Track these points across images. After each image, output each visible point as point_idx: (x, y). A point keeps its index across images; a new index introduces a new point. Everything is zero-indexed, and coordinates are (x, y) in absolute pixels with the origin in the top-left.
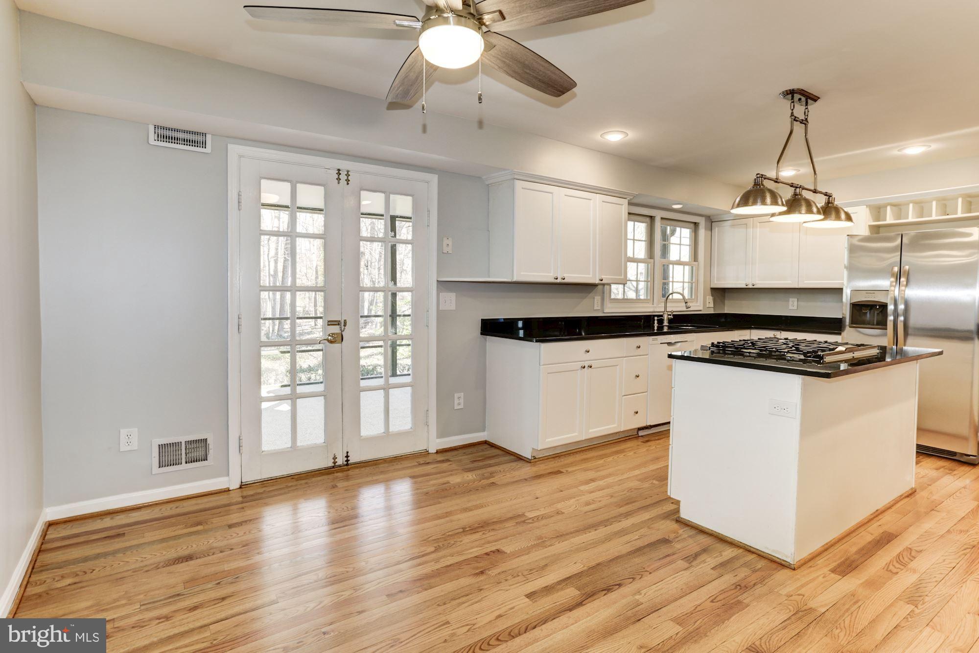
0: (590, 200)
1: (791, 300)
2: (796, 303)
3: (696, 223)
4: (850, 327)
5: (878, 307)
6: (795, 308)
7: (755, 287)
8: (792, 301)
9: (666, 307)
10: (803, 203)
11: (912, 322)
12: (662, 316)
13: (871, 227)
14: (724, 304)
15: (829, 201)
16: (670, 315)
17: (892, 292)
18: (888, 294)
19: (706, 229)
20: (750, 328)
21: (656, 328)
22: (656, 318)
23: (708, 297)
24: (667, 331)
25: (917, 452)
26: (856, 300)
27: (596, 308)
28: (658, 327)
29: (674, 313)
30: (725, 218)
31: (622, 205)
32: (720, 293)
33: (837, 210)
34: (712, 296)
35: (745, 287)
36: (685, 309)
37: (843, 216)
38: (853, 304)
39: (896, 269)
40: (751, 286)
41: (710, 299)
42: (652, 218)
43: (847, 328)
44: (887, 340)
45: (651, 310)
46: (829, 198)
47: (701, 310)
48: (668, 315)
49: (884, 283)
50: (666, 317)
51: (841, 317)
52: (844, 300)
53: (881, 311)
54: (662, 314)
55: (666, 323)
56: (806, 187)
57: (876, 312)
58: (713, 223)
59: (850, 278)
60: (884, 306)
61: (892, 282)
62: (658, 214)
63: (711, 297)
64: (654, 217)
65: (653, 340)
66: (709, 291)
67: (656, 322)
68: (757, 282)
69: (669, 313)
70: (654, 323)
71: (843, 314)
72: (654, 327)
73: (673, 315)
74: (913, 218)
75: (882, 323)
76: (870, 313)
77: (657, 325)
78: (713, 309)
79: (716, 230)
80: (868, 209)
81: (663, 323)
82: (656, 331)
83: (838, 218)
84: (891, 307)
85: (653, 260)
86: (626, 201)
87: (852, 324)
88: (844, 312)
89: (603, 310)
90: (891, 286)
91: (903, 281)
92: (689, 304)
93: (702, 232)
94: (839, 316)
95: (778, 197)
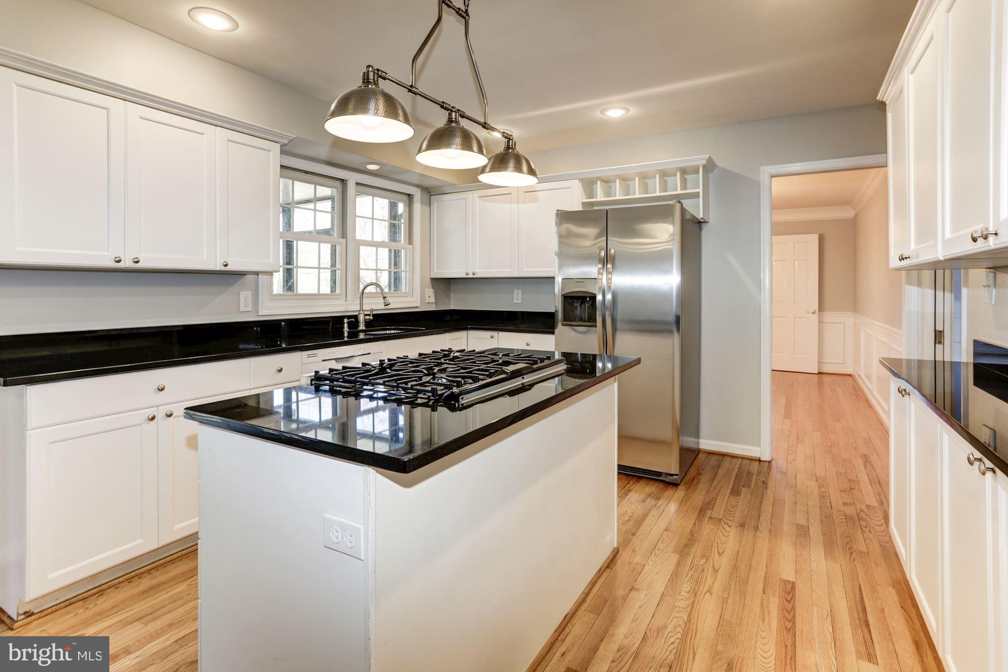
0: (203, 134)
1: (515, 291)
2: (520, 296)
3: (409, 195)
4: (562, 325)
5: (588, 299)
6: (520, 301)
7: (475, 276)
8: (517, 293)
9: (361, 304)
10: (459, 134)
11: (619, 316)
12: (356, 317)
13: (583, 203)
14: (449, 299)
15: (508, 145)
16: (369, 315)
17: (600, 281)
18: (596, 283)
19: (422, 203)
20: (466, 329)
21: (346, 334)
22: (346, 320)
23: (427, 290)
24: (363, 338)
25: (618, 472)
26: (567, 291)
27: (242, 308)
28: (349, 332)
29: (374, 312)
30: (446, 190)
31: (269, 151)
32: (444, 284)
33: (518, 159)
34: (433, 288)
35: (465, 276)
36: (383, 307)
37: (525, 168)
38: (564, 296)
39: (603, 254)
40: (471, 276)
41: (430, 293)
42: (343, 181)
43: (560, 324)
44: (597, 338)
45: (343, 309)
46: (508, 142)
47: (418, 307)
48: (366, 315)
49: (592, 270)
50: (361, 318)
51: (554, 311)
52: (556, 291)
53: (592, 303)
54: (357, 313)
55: (362, 327)
56: (468, 113)
57: (587, 305)
58: (432, 197)
59: (561, 266)
60: (593, 298)
61: (599, 269)
62: (352, 178)
63: (432, 290)
64: (346, 180)
65: (309, 356)
66: (429, 282)
67: (346, 325)
68: (478, 270)
69: (366, 313)
70: (343, 328)
71: (556, 307)
72: (343, 333)
73: (373, 315)
74: (619, 196)
75: (591, 320)
76: (581, 307)
77: (348, 329)
78: (434, 304)
79: (435, 205)
80: (580, 183)
81: (358, 326)
82: (346, 339)
83: (518, 169)
84: (599, 298)
85: (345, 240)
86: (277, 147)
87: (564, 321)
88: (557, 305)
89: (258, 312)
90: (599, 273)
91: (609, 268)
92: (389, 300)
93: (417, 206)
94: (552, 310)
95: (399, 107)
